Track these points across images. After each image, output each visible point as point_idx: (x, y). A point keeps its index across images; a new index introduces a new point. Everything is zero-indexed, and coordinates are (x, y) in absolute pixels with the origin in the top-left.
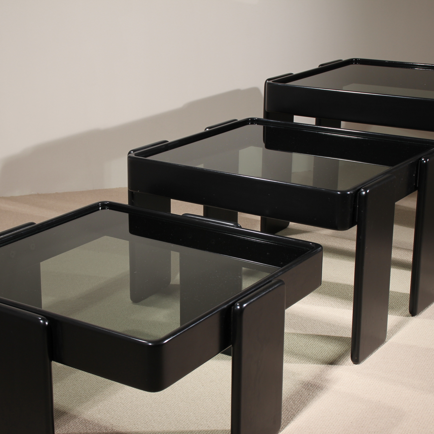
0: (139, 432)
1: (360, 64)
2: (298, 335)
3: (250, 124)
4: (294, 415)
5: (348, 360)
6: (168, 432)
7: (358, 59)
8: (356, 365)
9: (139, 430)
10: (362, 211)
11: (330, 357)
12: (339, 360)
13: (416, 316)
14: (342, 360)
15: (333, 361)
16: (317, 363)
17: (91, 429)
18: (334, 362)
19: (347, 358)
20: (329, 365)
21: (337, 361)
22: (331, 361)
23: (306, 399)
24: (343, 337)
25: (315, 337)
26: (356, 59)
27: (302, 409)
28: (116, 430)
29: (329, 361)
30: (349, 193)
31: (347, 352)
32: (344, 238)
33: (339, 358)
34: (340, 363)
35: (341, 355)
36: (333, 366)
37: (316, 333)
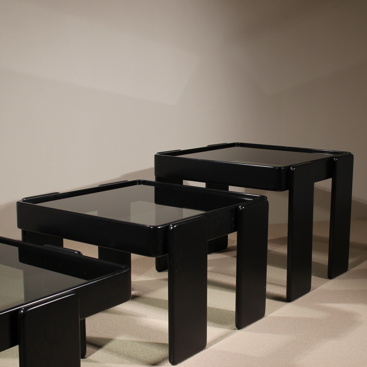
1: (240, 147)
2: (141, 343)
3: (138, 185)
7: (239, 143)
12: (162, 362)
13: (241, 330)
14: (164, 362)
15: (156, 362)
16: (143, 364)
18: (156, 364)
20: (151, 366)
21: (159, 363)
25: (153, 344)
26: (238, 143)
32: (218, 273)
33: (162, 360)
34: (162, 364)
37: (155, 341)
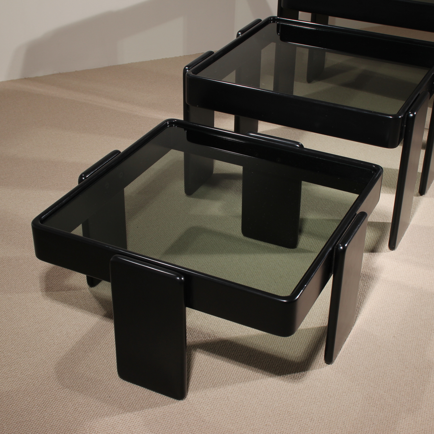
0: (238, 336)
3: (272, 23)
4: (359, 308)
5: (384, 246)
6: (262, 335)
8: (393, 251)
9: (238, 335)
10: (409, 131)
11: (369, 244)
13: (424, 195)
14: (379, 246)
15: (373, 248)
17: (196, 337)
18: (374, 250)
19: (384, 244)
20: (371, 253)
21: (376, 248)
22: (372, 248)
23: (363, 291)
24: (374, 222)
27: (363, 301)
28: (219, 337)
29: (370, 249)
30: (400, 117)
31: (381, 238)
33: (377, 245)
34: (379, 250)
35: (377, 241)
36: (374, 253)
